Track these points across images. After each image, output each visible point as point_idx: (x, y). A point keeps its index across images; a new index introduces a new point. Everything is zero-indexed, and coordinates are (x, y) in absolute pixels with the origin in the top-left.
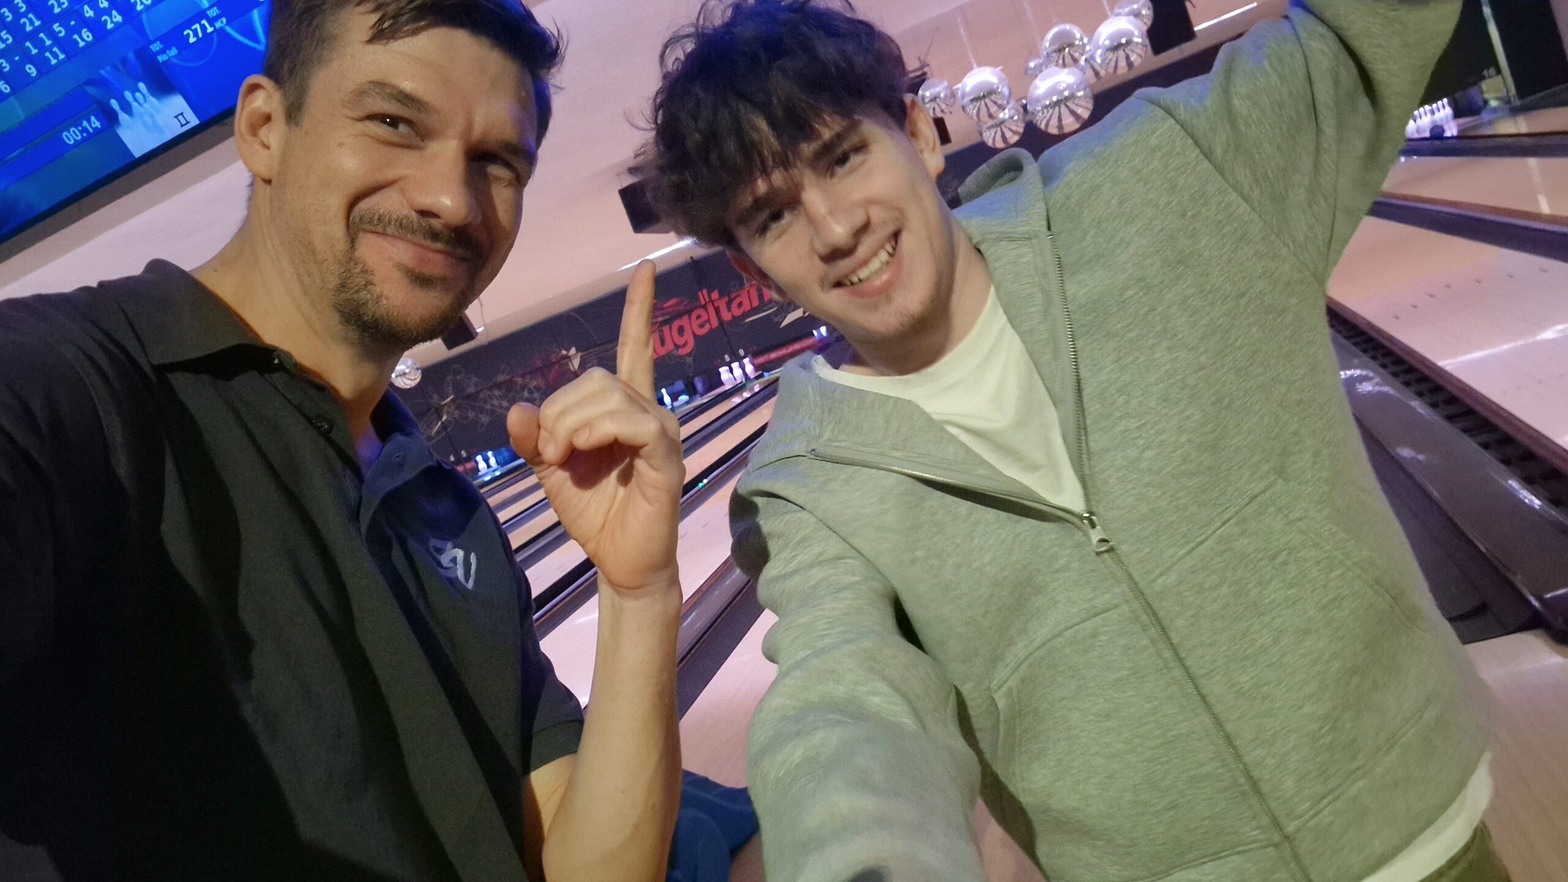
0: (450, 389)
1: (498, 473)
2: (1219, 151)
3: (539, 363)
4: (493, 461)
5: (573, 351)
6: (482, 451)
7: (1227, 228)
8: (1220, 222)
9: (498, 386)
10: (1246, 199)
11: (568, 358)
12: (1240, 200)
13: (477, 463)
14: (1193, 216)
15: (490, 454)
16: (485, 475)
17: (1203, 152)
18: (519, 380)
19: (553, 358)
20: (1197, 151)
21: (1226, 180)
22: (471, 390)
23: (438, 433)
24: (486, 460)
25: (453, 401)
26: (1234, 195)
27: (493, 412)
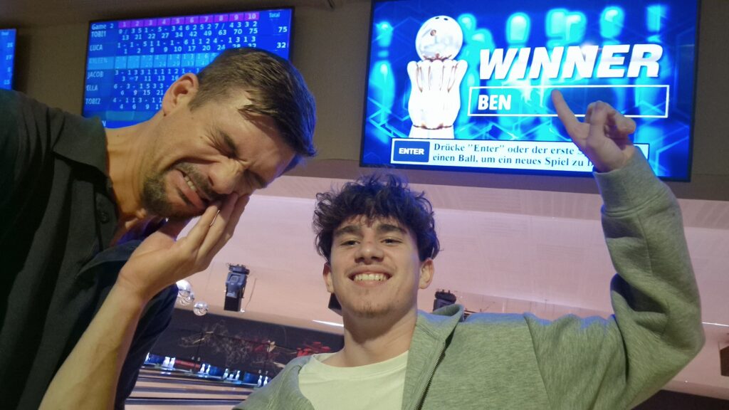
0: (214, 329)
1: (206, 377)
2: (541, 351)
3: (256, 340)
4: (208, 370)
5: (273, 343)
6: (207, 363)
7: (528, 388)
8: (526, 383)
9: (233, 339)
10: (545, 382)
11: (269, 345)
12: (541, 380)
13: (201, 367)
14: (513, 372)
15: (209, 366)
16: (201, 374)
17: (534, 348)
18: (243, 342)
19: (263, 342)
20: (532, 345)
21: (539, 367)
22: (222, 334)
23: (196, 343)
24: (206, 368)
25: (212, 334)
26: (540, 375)
27: (224, 349)
